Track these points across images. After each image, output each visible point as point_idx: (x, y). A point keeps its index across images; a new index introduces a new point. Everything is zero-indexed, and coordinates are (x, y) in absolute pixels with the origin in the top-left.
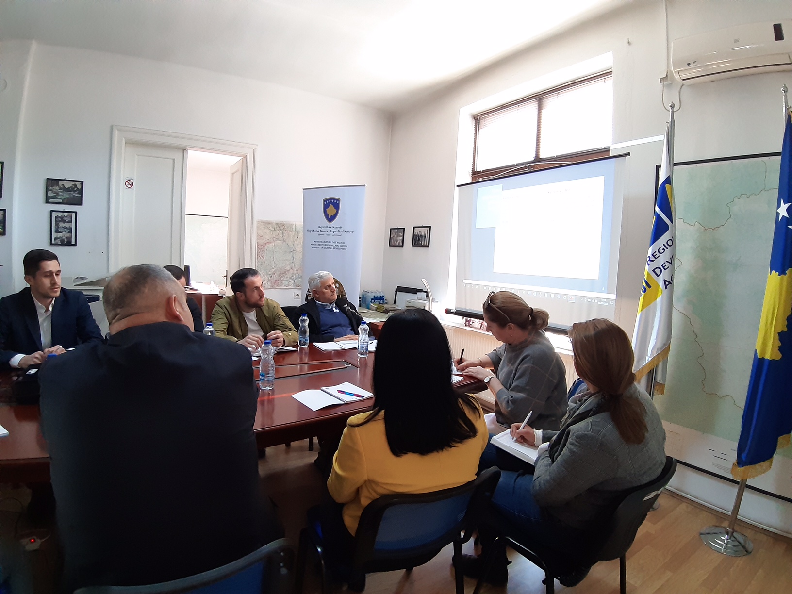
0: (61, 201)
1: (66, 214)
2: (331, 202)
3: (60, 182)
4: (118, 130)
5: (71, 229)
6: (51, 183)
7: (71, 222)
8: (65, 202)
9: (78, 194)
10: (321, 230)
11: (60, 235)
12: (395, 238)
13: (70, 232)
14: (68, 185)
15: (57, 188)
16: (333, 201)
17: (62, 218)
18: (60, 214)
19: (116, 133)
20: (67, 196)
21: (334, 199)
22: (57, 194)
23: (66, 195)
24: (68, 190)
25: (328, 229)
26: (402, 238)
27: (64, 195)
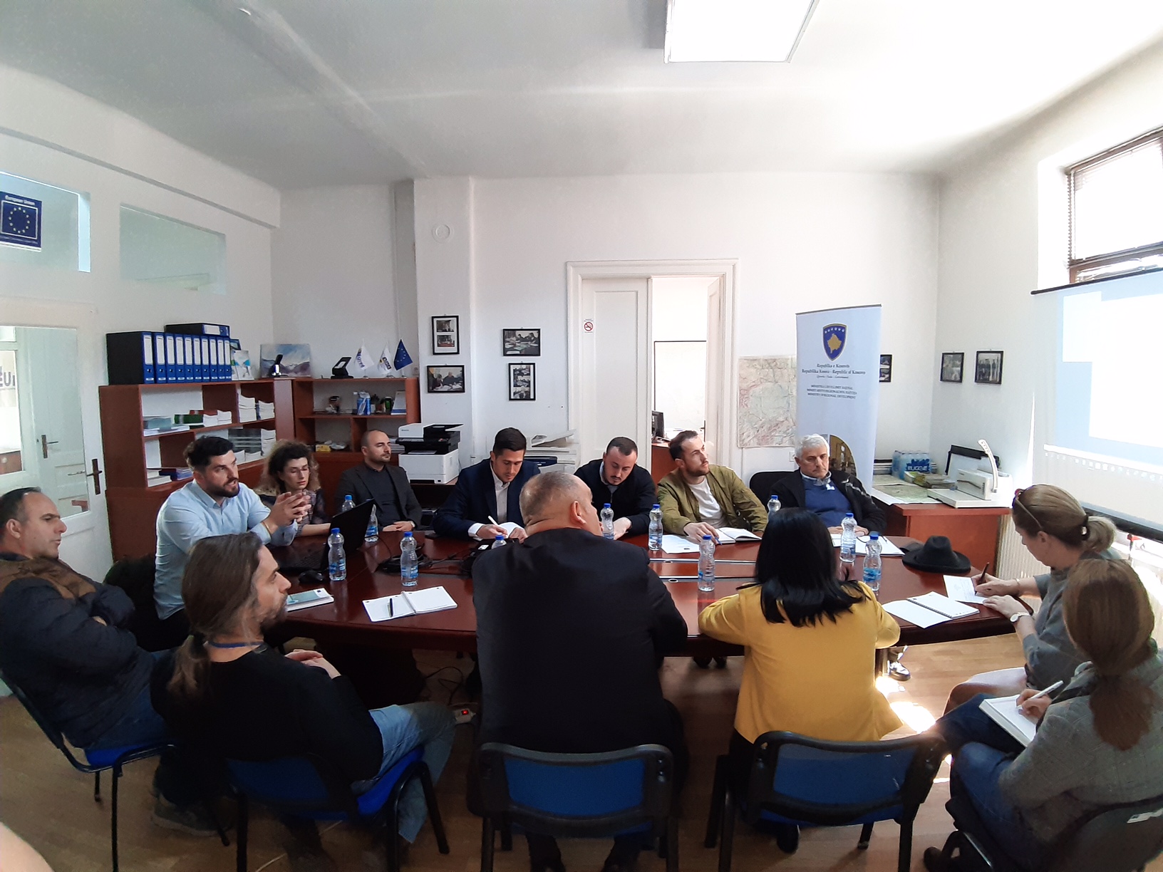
0: (518, 352)
1: (524, 367)
2: (834, 332)
3: (517, 332)
4: (573, 267)
5: (529, 382)
6: (508, 333)
7: (529, 374)
8: (523, 353)
9: (535, 343)
10: (821, 370)
11: (518, 389)
12: (950, 367)
13: (529, 386)
14: (525, 334)
15: (514, 339)
16: (836, 329)
17: (520, 370)
18: (518, 367)
19: (571, 270)
20: (525, 346)
21: (838, 326)
22: (515, 345)
23: (523, 346)
24: (522, 340)
25: (831, 369)
26: (959, 369)
27: (521, 346)
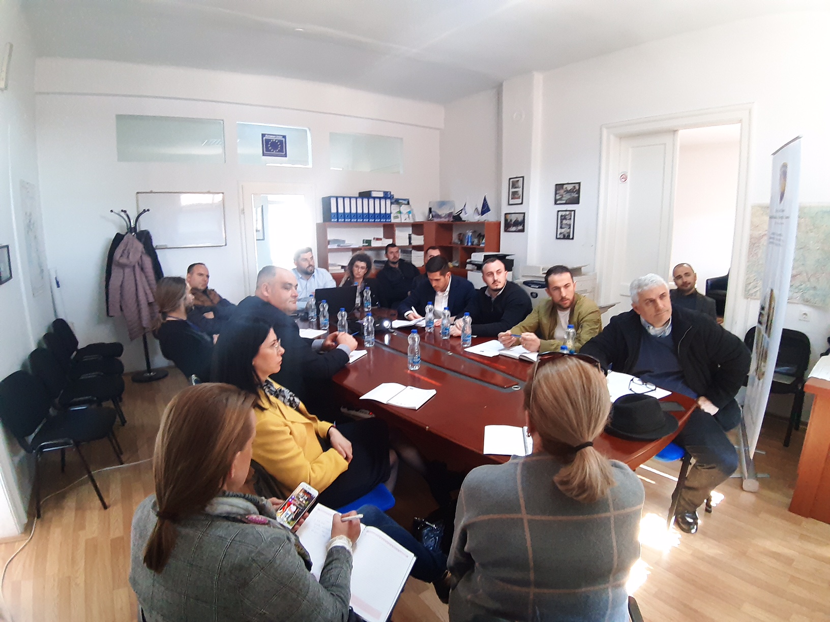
0: (564, 202)
1: (568, 213)
3: (565, 185)
4: (606, 128)
5: (570, 225)
6: (559, 187)
7: (571, 219)
8: (568, 202)
9: (576, 194)
11: (563, 230)
13: (570, 228)
14: (569, 187)
15: (562, 191)
17: (565, 215)
18: (564, 213)
19: (605, 132)
20: (569, 197)
22: (562, 196)
24: (567, 192)
27: (567, 197)
